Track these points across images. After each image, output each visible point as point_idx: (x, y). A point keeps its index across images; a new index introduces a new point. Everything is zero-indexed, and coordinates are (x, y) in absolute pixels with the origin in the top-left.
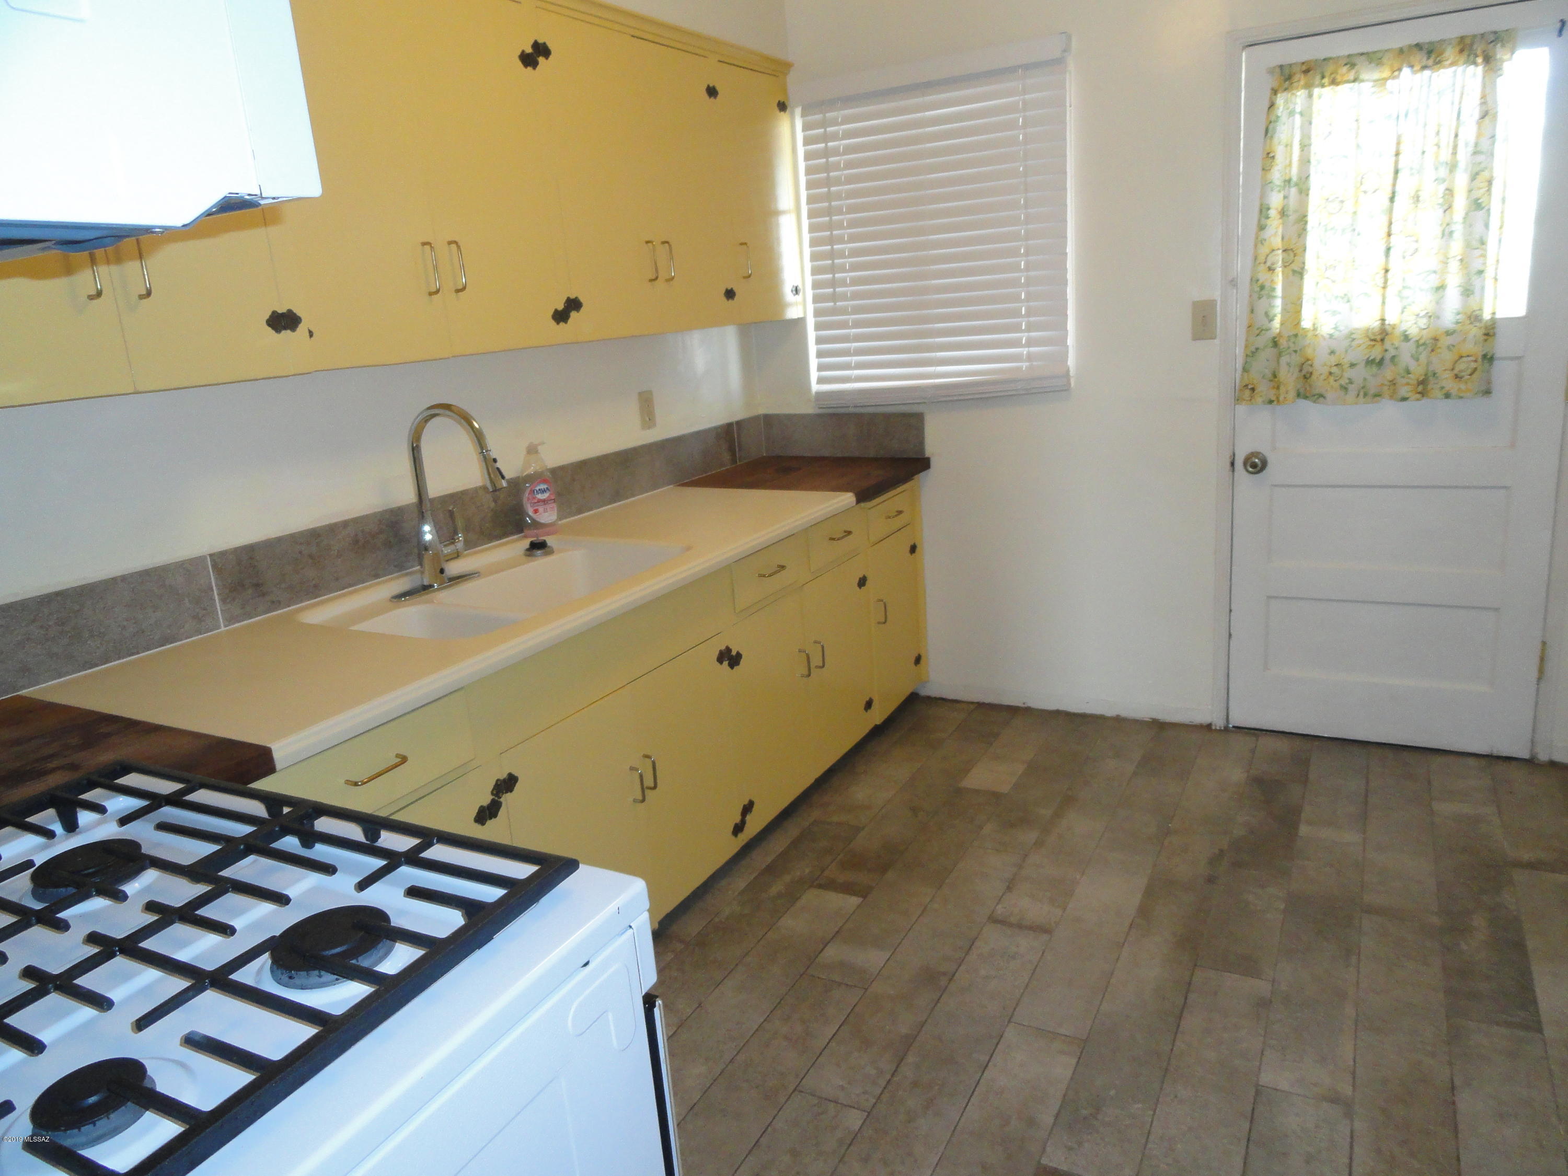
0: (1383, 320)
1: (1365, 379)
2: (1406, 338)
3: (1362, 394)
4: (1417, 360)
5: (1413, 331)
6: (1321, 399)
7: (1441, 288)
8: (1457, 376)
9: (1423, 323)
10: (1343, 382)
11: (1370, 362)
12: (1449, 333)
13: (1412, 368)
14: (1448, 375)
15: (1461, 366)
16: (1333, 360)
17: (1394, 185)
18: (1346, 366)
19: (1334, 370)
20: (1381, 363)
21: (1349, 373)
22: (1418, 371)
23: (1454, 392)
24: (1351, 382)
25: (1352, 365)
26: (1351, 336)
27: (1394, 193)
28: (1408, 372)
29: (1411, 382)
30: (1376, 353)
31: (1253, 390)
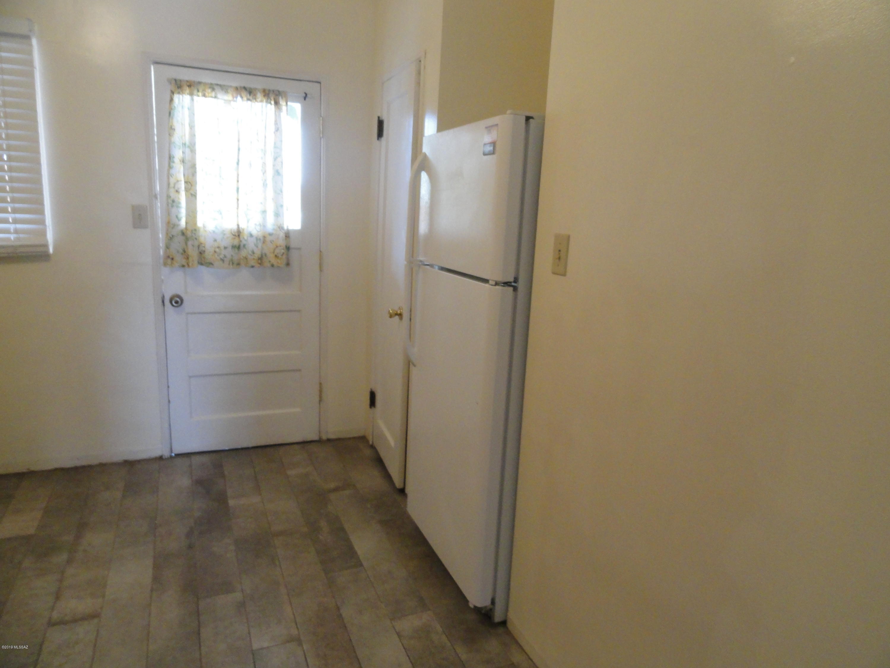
0: (238, 225)
1: (232, 256)
2: (251, 235)
3: (231, 263)
4: (257, 247)
5: (254, 232)
6: (211, 266)
7: (264, 212)
8: (276, 256)
9: (258, 228)
10: (222, 256)
11: (234, 247)
12: (270, 234)
13: (255, 251)
14: (272, 256)
15: (277, 251)
16: (216, 244)
17: (238, 156)
18: (222, 248)
19: (217, 250)
20: (239, 248)
21: (224, 252)
22: (258, 253)
23: (275, 264)
24: (225, 256)
25: (225, 248)
26: (223, 233)
27: (238, 160)
28: (253, 253)
29: (255, 258)
30: (236, 242)
31: (172, 259)
